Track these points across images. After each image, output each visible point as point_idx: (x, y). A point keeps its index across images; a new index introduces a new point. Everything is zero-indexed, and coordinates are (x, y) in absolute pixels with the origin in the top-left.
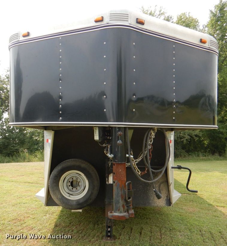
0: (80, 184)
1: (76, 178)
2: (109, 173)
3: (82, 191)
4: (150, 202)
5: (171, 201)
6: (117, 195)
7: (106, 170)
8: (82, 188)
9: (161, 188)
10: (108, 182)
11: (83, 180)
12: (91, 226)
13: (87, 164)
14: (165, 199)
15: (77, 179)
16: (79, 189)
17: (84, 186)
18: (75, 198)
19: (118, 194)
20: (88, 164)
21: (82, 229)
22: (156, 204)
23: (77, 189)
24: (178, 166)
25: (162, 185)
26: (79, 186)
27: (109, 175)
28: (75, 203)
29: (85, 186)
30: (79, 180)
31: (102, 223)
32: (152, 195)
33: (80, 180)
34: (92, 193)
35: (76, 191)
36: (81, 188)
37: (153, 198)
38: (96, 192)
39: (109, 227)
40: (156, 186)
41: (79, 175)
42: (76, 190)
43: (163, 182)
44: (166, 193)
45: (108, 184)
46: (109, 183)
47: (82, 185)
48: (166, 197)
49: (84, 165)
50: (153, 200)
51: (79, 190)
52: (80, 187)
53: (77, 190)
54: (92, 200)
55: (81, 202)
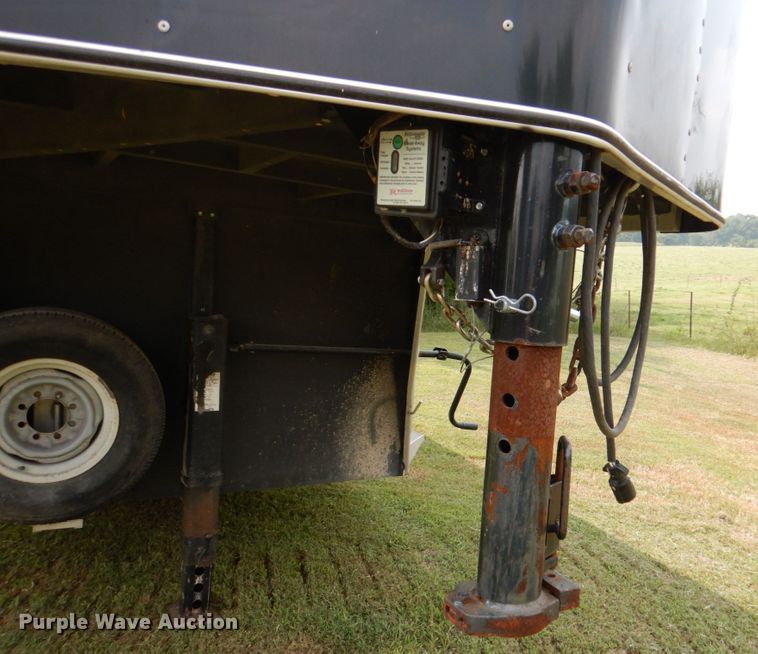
0: (74, 415)
1: (57, 390)
2: (207, 372)
3: (86, 444)
4: (341, 466)
5: (404, 461)
6: (520, 511)
7: (194, 359)
8: (88, 431)
9: (376, 422)
10: (201, 404)
11: (91, 400)
12: (103, 566)
13: (114, 333)
14: (386, 456)
15: (60, 394)
16: (71, 437)
17: (97, 425)
18: (52, 475)
19: (526, 509)
20: (117, 333)
21: (69, 587)
22: (360, 472)
23: (58, 436)
24: (436, 349)
25: (380, 411)
26: (72, 424)
27: (208, 380)
28: (51, 496)
29: (98, 421)
30: (67, 400)
31: (147, 551)
32: (347, 443)
33: (77, 398)
34: (134, 452)
35: (54, 447)
36: (78, 433)
37: (351, 455)
38: (150, 447)
39: (199, 571)
40: (361, 413)
41: (71, 378)
42: (56, 441)
43: (383, 402)
44: (390, 436)
45: (200, 412)
46: (206, 408)
47: (84, 420)
48: (390, 448)
49: (99, 336)
50: (349, 461)
51: (68, 442)
52: (76, 427)
53: (61, 440)
54: (131, 480)
55: (82, 489)
